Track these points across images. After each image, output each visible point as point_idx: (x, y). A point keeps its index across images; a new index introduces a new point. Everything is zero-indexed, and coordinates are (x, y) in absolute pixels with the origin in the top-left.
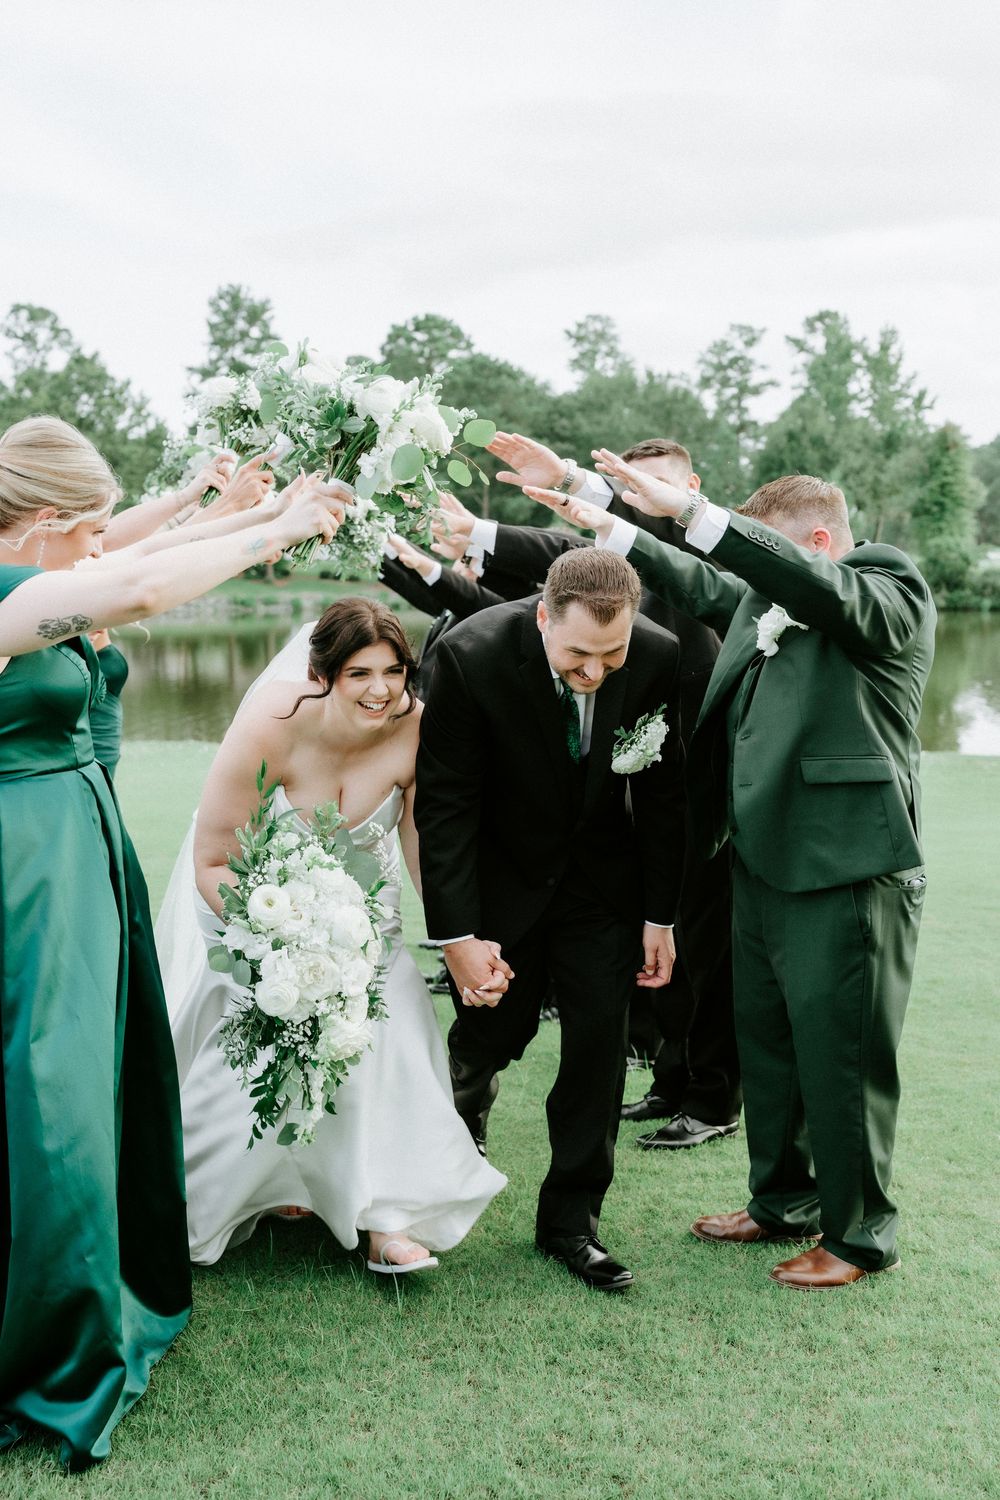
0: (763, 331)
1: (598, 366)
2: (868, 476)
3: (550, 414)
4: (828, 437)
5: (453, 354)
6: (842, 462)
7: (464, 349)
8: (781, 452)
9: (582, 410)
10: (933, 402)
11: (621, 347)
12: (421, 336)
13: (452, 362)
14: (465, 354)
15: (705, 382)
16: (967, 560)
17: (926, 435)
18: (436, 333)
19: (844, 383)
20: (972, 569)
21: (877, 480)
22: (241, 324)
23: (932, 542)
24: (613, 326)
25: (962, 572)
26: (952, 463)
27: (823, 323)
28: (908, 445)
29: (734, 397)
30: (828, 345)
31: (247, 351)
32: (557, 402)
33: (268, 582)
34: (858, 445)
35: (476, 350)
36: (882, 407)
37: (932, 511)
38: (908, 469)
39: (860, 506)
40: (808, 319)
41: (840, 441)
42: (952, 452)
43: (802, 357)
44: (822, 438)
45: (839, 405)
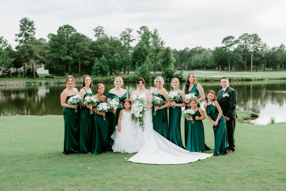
0: (132, 30)
1: (100, 36)
2: (154, 57)
3: (92, 45)
5: (72, 33)
6: (149, 54)
8: (137, 52)
9: (98, 44)
10: (164, 43)
11: (105, 33)
12: (65, 29)
14: (75, 33)
15: (122, 39)
16: (173, 72)
17: (164, 49)
18: (69, 29)
19: (148, 39)
20: (174, 74)
21: (155, 58)
22: (27, 26)
23: (166, 69)
24: (103, 28)
25: (172, 75)
26: (169, 54)
27: (143, 28)
28: (161, 51)
29: (127, 42)
30: (144, 33)
31: (28, 31)
32: (93, 42)
33: (34, 79)
34: (152, 51)
35: (77, 32)
36: (155, 44)
37: (166, 63)
38: (161, 55)
39: (153, 62)
40: (140, 28)
41: (148, 50)
42: (169, 52)
43: (140, 35)
44: (145, 49)
45: (148, 43)
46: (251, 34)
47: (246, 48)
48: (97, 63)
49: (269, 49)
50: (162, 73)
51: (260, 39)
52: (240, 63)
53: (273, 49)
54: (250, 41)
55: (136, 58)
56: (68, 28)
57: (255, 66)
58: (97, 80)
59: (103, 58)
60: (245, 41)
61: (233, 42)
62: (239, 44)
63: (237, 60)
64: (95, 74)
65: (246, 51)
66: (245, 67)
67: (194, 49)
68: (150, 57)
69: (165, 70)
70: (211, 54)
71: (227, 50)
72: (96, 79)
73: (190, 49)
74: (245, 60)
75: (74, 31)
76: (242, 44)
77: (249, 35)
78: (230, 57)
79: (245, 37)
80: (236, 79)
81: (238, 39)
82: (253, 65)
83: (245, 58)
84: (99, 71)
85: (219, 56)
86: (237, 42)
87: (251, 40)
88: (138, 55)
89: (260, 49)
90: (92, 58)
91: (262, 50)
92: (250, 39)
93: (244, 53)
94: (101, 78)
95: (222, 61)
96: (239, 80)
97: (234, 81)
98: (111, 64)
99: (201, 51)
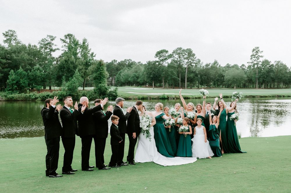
0: (55, 37)
1: (12, 42)
2: (83, 70)
3: (5, 53)
4: (74, 62)
6: (78, 67)
8: (64, 65)
10: (95, 55)
11: (18, 38)
15: (42, 47)
16: (107, 89)
19: (76, 50)
20: (107, 91)
21: (85, 72)
23: (99, 85)
24: (15, 33)
25: (106, 92)
26: (102, 68)
27: (69, 37)
28: (93, 64)
29: (48, 52)
30: (70, 41)
32: (6, 50)
34: (81, 64)
36: (85, 56)
37: (99, 78)
38: (92, 69)
39: (82, 77)
40: (65, 35)
41: (77, 63)
42: (102, 66)
43: (64, 44)
44: (73, 62)
45: (76, 55)
46: (185, 49)
47: (180, 63)
48: (12, 76)
49: (203, 65)
50: (94, 90)
51: (194, 55)
52: (175, 80)
53: (207, 65)
54: (184, 56)
55: (62, 71)
57: (189, 83)
58: (13, 97)
59: (21, 70)
60: (179, 56)
61: (167, 56)
62: (172, 58)
63: (171, 77)
64: (10, 90)
65: (180, 66)
66: (179, 84)
67: (123, 61)
68: (79, 71)
69: (96, 86)
70: (143, 69)
71: (161, 64)
72: (13, 95)
73: (119, 62)
74: (179, 76)
76: (176, 59)
77: (183, 49)
78: (164, 73)
79: (179, 51)
80: (174, 97)
81: (172, 54)
82: (187, 82)
83: (179, 74)
84: (16, 86)
85: (152, 71)
86: (170, 56)
87: (185, 54)
88: (64, 68)
89: (194, 65)
90: (6, 70)
91: (196, 66)
92: (184, 54)
93: (178, 69)
94: (18, 95)
95: (155, 77)
96: (177, 99)
97: (172, 99)
98: (31, 78)
99: (130, 65)
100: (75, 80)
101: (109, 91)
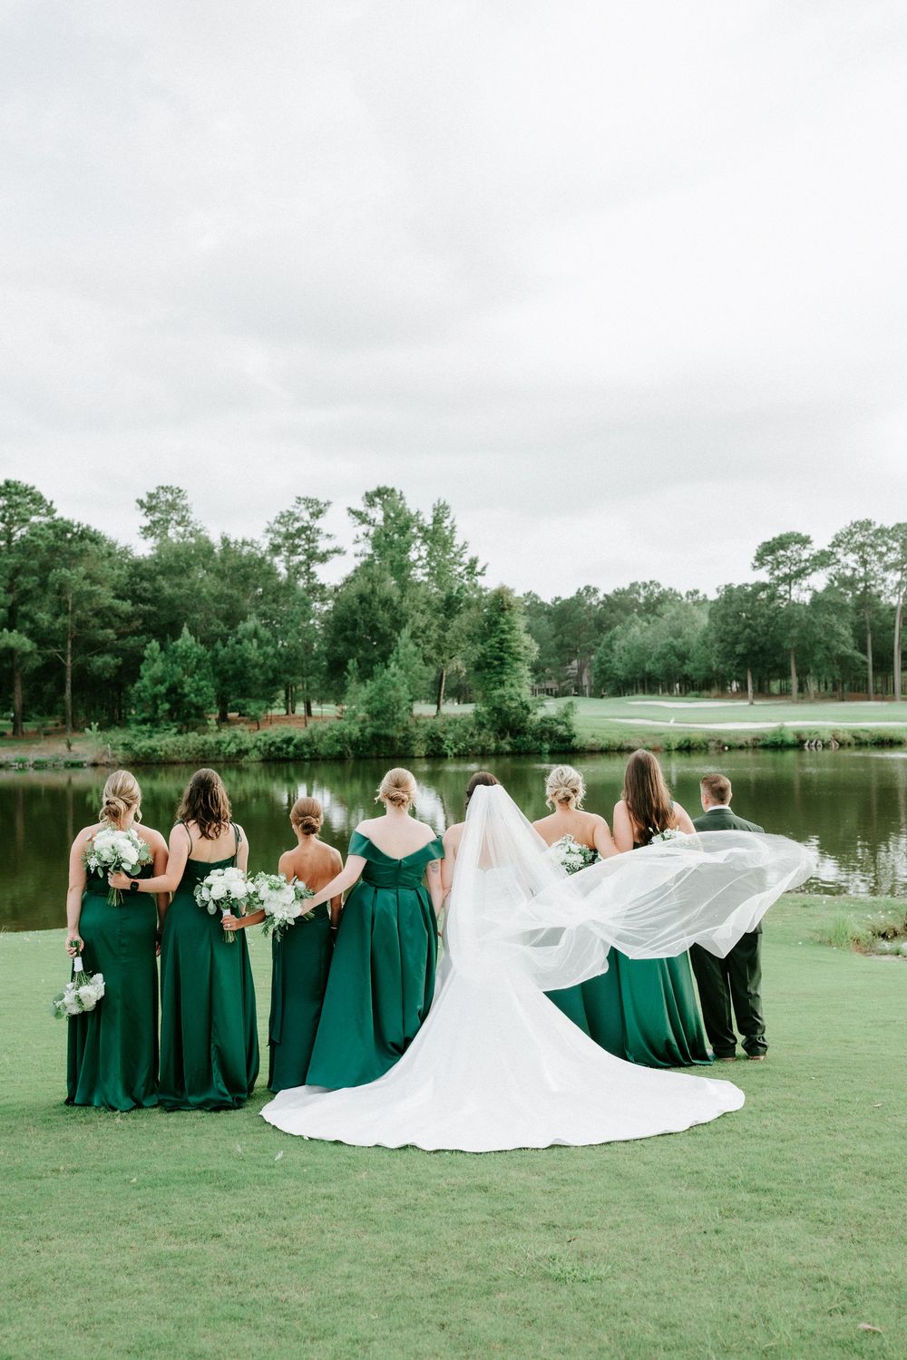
0: (328, 504)
1: (171, 533)
2: (434, 634)
3: (131, 576)
4: (396, 599)
5: (34, 519)
6: (411, 621)
7: (44, 515)
8: (354, 612)
9: (161, 573)
10: (484, 569)
11: (192, 517)
13: (33, 526)
14: (46, 520)
15: (276, 549)
16: (526, 708)
17: (481, 597)
18: (18, 499)
19: (405, 551)
20: (531, 717)
21: (442, 638)
23: (496, 693)
24: (184, 497)
25: (525, 720)
26: (508, 622)
27: (382, 499)
28: (469, 607)
29: (301, 563)
30: (387, 517)
32: (137, 565)
34: (422, 607)
35: (57, 516)
36: (439, 573)
37: (493, 665)
38: (470, 628)
39: (427, 660)
40: (367, 494)
41: (406, 603)
42: (507, 613)
43: (364, 528)
44: (391, 600)
45: (402, 570)
46: (889, 524)
47: (866, 587)
48: (155, 665)
50: (477, 714)
52: (843, 660)
54: (886, 559)
55: (346, 639)
56: (15, 497)
58: (155, 751)
59: (186, 640)
60: (862, 557)
61: (807, 560)
62: (832, 570)
63: (828, 648)
64: (144, 721)
65: (866, 601)
66: (867, 680)
67: (624, 592)
68: (413, 636)
69: (487, 699)
70: (704, 620)
71: (781, 597)
72: (153, 742)
73: (605, 596)
74: (866, 645)
75: (44, 511)
76: (848, 573)
77: (877, 526)
78: (794, 633)
79: (859, 538)
80: (827, 737)
81: (827, 549)
82: (903, 669)
83: (866, 639)
84: (167, 706)
85: (741, 627)
86: (822, 560)
87: (889, 550)
88: (355, 624)
90: (132, 642)
92: (884, 549)
93: (858, 614)
94: (174, 739)
95: (756, 654)
96: (841, 745)
97: (820, 749)
98: (227, 671)
99: (655, 604)
100: (394, 675)
101: (538, 717)
